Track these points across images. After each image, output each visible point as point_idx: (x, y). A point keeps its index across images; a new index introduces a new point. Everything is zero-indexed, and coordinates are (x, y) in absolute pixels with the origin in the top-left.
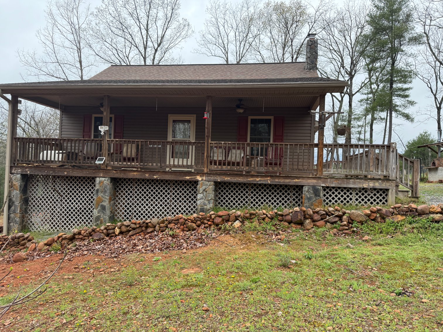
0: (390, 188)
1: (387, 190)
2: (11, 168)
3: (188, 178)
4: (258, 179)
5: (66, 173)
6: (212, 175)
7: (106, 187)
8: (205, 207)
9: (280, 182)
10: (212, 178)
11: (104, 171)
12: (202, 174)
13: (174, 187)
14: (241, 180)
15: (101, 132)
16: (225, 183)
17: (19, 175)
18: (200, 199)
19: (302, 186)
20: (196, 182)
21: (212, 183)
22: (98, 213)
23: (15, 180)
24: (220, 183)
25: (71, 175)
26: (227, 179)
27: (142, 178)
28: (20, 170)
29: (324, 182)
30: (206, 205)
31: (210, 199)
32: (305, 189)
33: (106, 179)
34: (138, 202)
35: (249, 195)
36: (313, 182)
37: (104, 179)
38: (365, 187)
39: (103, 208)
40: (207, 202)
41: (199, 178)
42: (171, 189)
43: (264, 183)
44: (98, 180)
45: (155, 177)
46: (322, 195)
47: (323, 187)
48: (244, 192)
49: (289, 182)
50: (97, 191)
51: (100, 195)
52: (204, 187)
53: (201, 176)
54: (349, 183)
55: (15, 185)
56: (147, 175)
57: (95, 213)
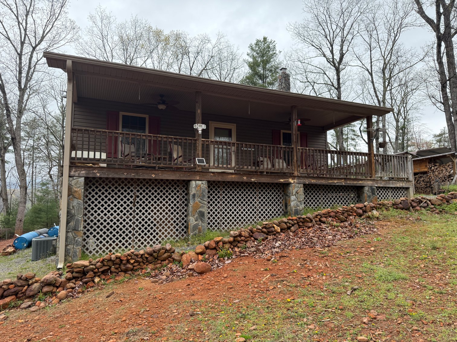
0: (410, 186)
1: (409, 188)
2: (70, 167)
3: (282, 180)
4: (336, 182)
5: (153, 176)
6: (301, 178)
7: (204, 191)
8: (298, 208)
9: (351, 184)
10: (302, 181)
11: (201, 173)
12: (294, 177)
14: (323, 182)
16: (312, 185)
17: (83, 178)
18: (293, 201)
19: (364, 186)
20: (289, 184)
21: (302, 185)
22: (196, 221)
23: (76, 184)
24: (308, 185)
25: (161, 178)
26: (313, 181)
27: (241, 181)
28: (84, 172)
29: (377, 183)
30: (298, 206)
31: (301, 200)
32: (366, 189)
33: (204, 182)
34: (226, 208)
36: (370, 183)
37: (200, 182)
38: (398, 186)
39: (202, 214)
40: (299, 203)
41: (291, 181)
43: (340, 184)
44: (193, 184)
45: (253, 180)
46: (376, 194)
47: (376, 187)
49: (357, 183)
50: (194, 195)
51: (197, 200)
52: (296, 189)
53: (293, 179)
54: (389, 184)
55: (76, 192)
56: (245, 178)
57: (193, 221)
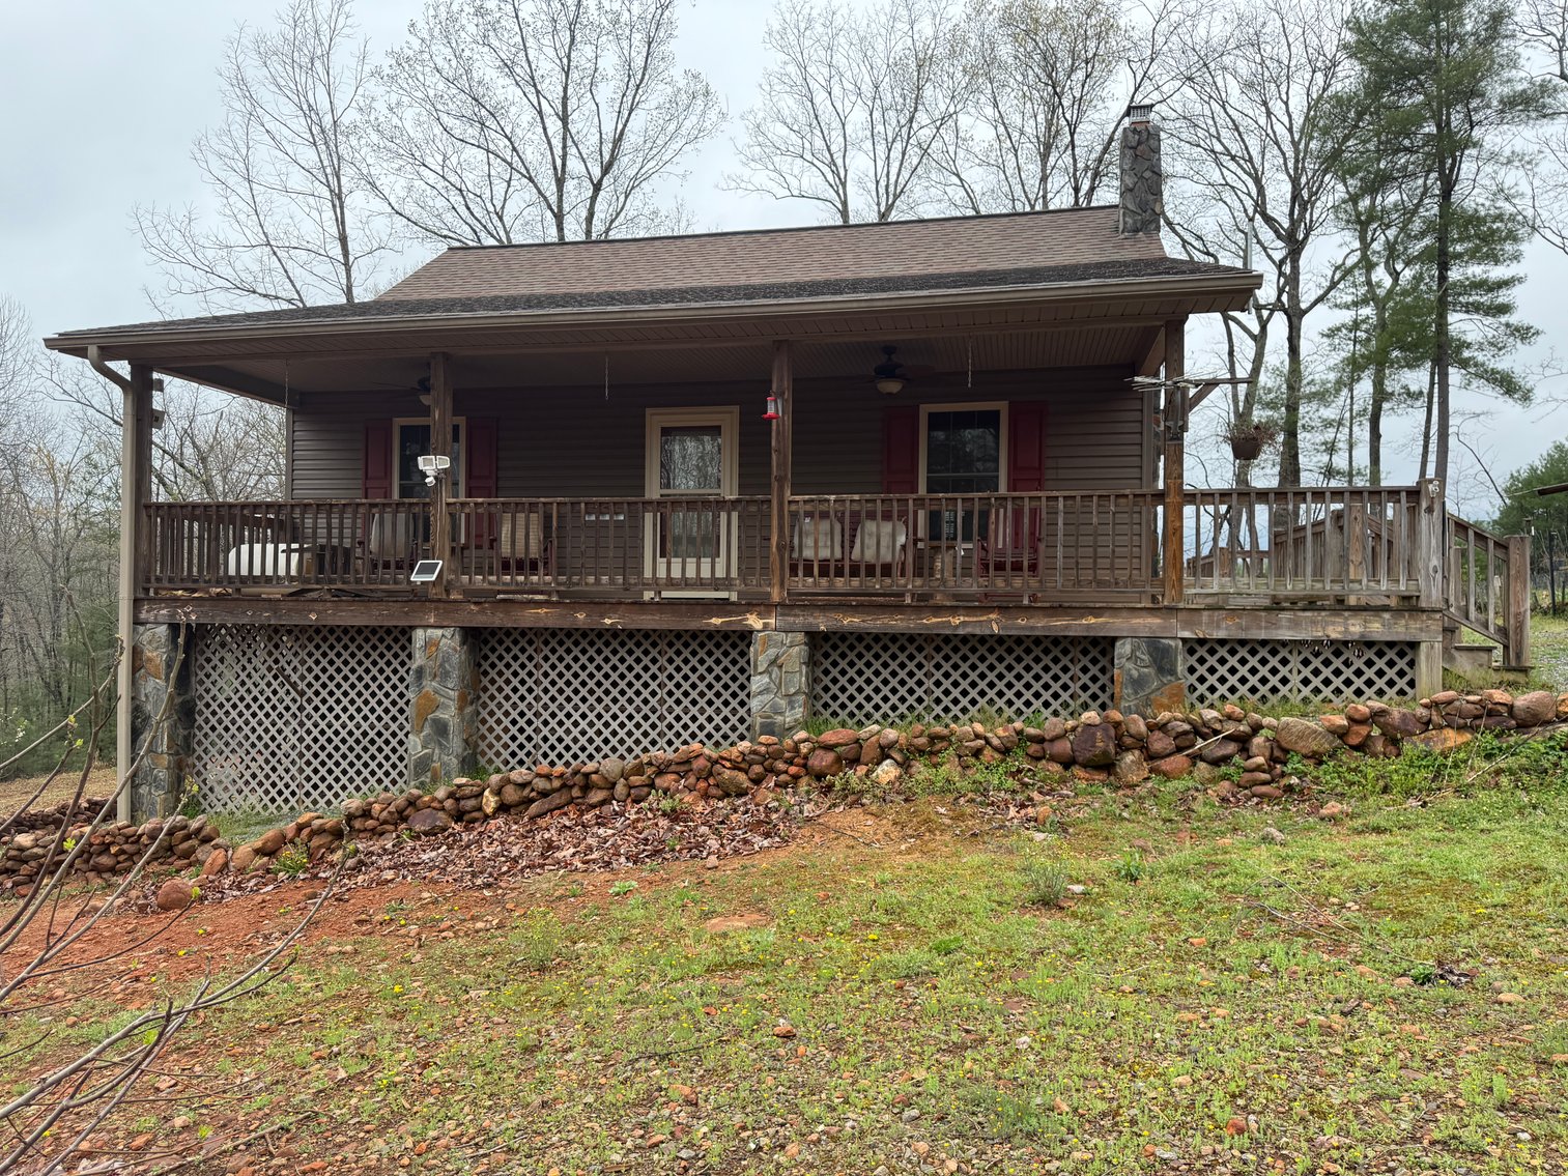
0: (1422, 637)
1: (1414, 645)
2: (137, 603)
3: (716, 621)
4: (956, 621)
5: (313, 617)
6: (797, 611)
7: (446, 659)
8: (779, 719)
9: (1032, 628)
10: (800, 620)
11: (441, 605)
12: (763, 605)
13: (671, 653)
14: (897, 623)
15: (424, 475)
16: (843, 637)
17: (164, 627)
18: (760, 693)
19: (1113, 640)
20: (746, 636)
21: (800, 637)
22: (424, 747)
23: (150, 642)
24: (826, 636)
25: (331, 622)
26: (850, 621)
27: (566, 624)
28: (164, 612)
29: (1187, 625)
30: (781, 714)
31: (792, 690)
32: (1123, 649)
33: (448, 632)
34: (553, 707)
35: (928, 675)
36: (1149, 624)
37: (439, 632)
38: (1334, 636)
39: (441, 729)
40: (783, 703)
41: (754, 622)
42: (662, 661)
43: (978, 631)
44: (419, 635)
45: (608, 621)
46: (1181, 668)
47: (1184, 640)
48: (911, 666)
49: (1067, 627)
50: (420, 672)
51: (430, 685)
52: (772, 652)
53: (760, 615)
54: (1276, 625)
55: (150, 660)
56: (581, 616)
57: (415, 748)
